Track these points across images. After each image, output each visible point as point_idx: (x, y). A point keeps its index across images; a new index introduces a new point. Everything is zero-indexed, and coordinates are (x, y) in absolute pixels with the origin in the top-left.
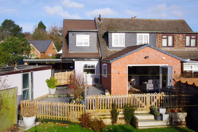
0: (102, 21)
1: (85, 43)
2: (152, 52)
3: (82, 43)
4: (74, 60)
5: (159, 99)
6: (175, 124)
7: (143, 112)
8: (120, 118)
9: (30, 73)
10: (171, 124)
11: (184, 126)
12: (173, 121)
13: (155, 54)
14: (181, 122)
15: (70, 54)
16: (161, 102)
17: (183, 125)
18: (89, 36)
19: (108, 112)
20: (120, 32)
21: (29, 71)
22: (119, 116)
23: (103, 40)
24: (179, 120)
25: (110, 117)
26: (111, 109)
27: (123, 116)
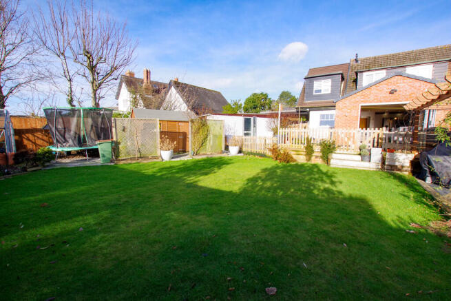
0: (359, 62)
1: (325, 90)
2: (404, 83)
3: (320, 91)
4: (308, 110)
5: (376, 137)
6: (390, 168)
7: (349, 152)
8: (317, 157)
9: (252, 118)
10: (383, 168)
11: (407, 173)
12: (386, 163)
13: (410, 85)
14: (402, 167)
15: (305, 104)
16: (380, 141)
17: (406, 171)
18: (330, 80)
19: (302, 147)
20: (376, 70)
21: (252, 116)
22: (315, 154)
23: (352, 85)
24: (397, 164)
25: (304, 153)
26: (305, 145)
27: (320, 154)
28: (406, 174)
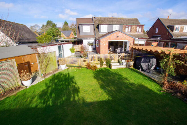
0: (96, 19)
1: (88, 31)
2: (120, 34)
3: (86, 31)
4: (82, 39)
6: (128, 67)
7: (115, 62)
8: (104, 65)
9: (61, 45)
10: (126, 67)
12: (128, 65)
13: (122, 35)
15: (81, 36)
16: (123, 57)
19: (99, 62)
21: (61, 44)
22: (104, 64)
23: (96, 29)
24: (130, 65)
25: (100, 64)
26: (100, 61)
27: (106, 64)
28: (132, 68)
